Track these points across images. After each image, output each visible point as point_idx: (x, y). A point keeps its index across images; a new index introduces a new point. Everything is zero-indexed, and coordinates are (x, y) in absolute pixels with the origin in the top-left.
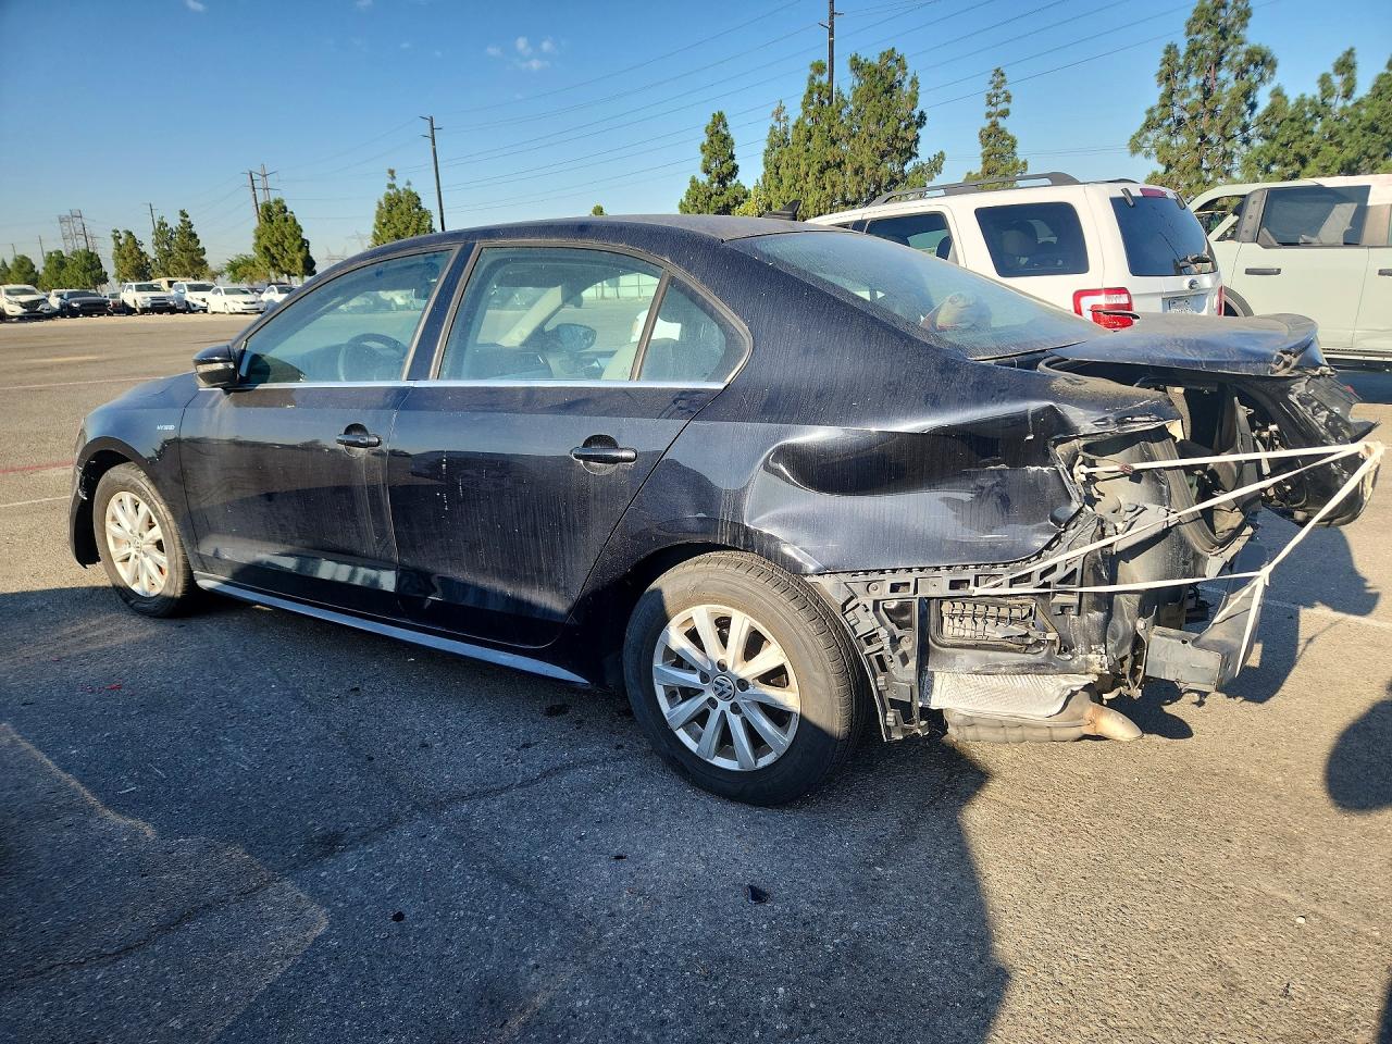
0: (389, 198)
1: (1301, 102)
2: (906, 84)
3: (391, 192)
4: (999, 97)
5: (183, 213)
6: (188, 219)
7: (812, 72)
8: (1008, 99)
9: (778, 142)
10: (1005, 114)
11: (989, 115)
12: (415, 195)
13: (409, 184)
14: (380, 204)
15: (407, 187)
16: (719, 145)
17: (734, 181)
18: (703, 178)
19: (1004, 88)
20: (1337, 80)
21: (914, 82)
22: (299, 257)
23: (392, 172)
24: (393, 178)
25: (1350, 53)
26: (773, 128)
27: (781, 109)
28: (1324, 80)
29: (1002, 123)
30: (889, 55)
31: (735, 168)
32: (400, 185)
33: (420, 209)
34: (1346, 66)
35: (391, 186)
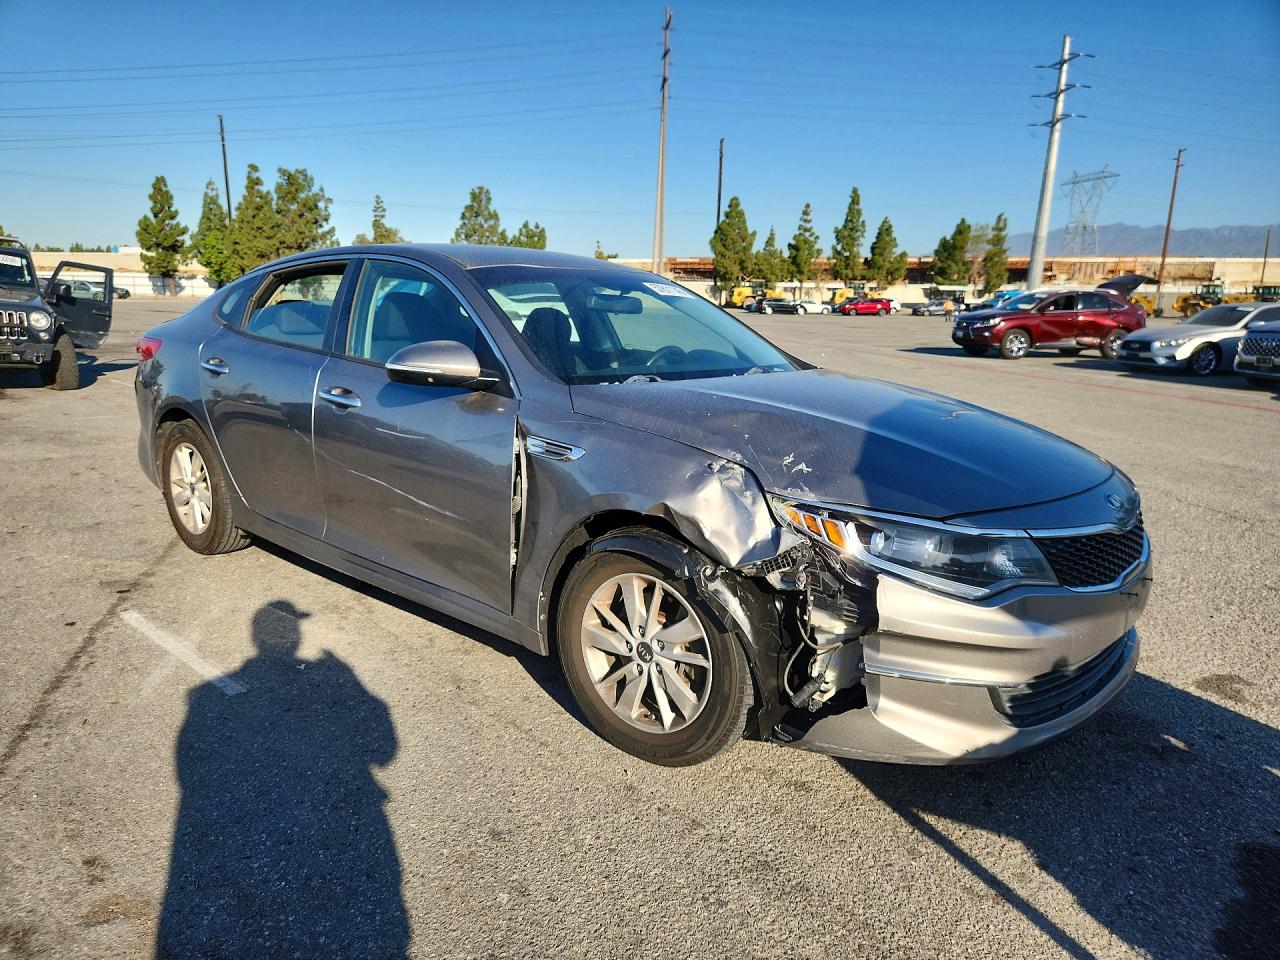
1: (514, 237)
2: (315, 189)
4: (379, 208)
7: (249, 169)
8: (384, 210)
9: (210, 203)
10: (383, 216)
11: (376, 216)
16: (161, 197)
17: (174, 222)
18: (151, 216)
19: (381, 205)
20: (524, 230)
21: (322, 190)
25: (527, 222)
26: (206, 194)
27: (210, 183)
28: (521, 230)
29: (383, 221)
30: (303, 173)
31: (176, 212)
34: (526, 225)
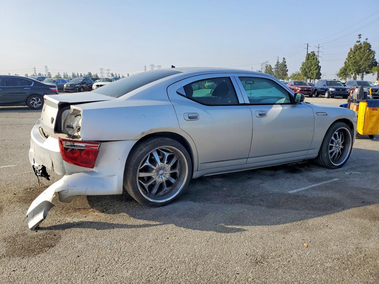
0: (356, 46)
3: (358, 44)
5: (284, 59)
6: (285, 60)
12: (368, 44)
13: (367, 39)
14: (351, 49)
15: (365, 41)
22: (316, 72)
23: (360, 35)
24: (360, 37)
32: (362, 40)
33: (370, 50)
35: (358, 42)
